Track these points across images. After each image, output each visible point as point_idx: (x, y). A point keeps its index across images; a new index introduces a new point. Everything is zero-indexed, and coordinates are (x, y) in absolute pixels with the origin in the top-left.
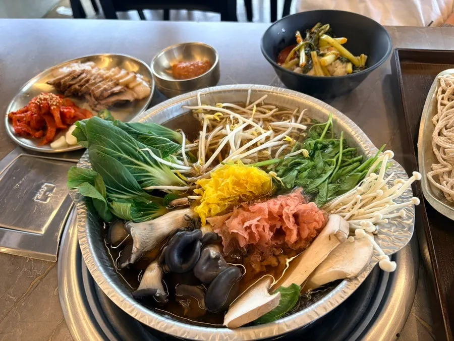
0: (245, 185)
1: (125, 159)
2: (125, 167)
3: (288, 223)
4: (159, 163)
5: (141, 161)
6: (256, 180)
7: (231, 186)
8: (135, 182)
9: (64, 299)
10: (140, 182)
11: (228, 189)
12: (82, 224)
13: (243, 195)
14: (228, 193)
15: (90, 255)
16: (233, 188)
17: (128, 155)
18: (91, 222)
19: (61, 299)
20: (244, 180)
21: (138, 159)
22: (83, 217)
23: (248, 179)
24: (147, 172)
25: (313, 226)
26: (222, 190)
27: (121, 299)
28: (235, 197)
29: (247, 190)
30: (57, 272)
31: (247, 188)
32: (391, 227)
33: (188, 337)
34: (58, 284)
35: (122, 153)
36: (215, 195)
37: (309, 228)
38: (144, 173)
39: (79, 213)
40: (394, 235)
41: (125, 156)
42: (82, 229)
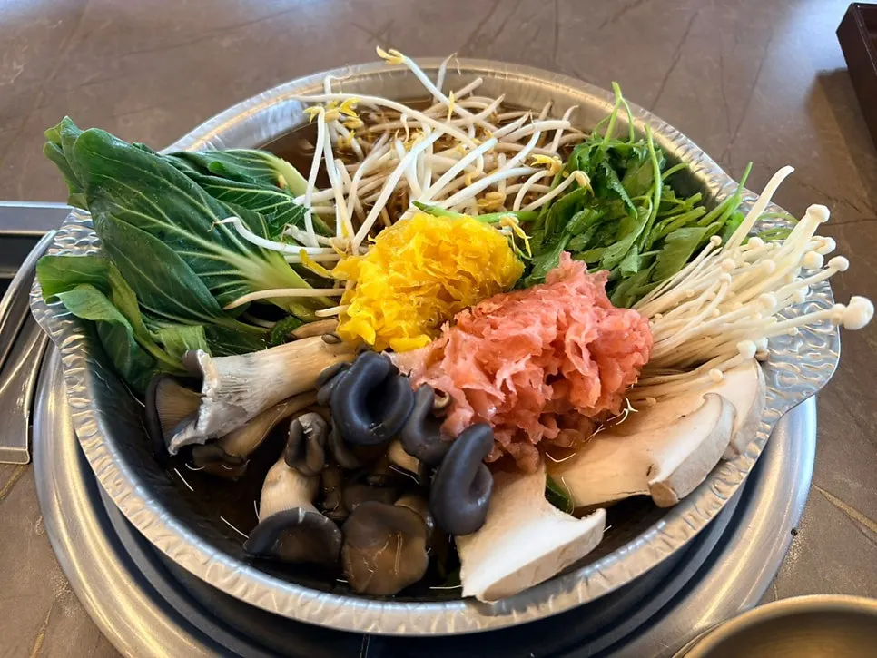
0: (453, 256)
1: (177, 235)
2: (181, 255)
3: (579, 363)
4: (262, 250)
5: (216, 241)
6: (477, 243)
7: (420, 260)
8: (203, 292)
9: (60, 541)
10: (215, 292)
11: (415, 267)
12: (80, 388)
13: (452, 282)
14: (415, 277)
15: (110, 461)
16: (426, 265)
17: (184, 227)
18: (101, 384)
19: (54, 543)
20: (449, 244)
21: (208, 237)
22: (81, 373)
23: (459, 242)
24: (232, 267)
25: (633, 362)
26: (400, 269)
27: (202, 560)
28: (431, 285)
29: (459, 268)
30: (35, 484)
31: (457, 264)
32: (793, 343)
33: (380, 631)
34: (41, 510)
35: (168, 223)
36: (384, 278)
37: (623, 370)
38: (225, 270)
39: (69, 365)
40: (803, 361)
41: (175, 228)
42: (82, 402)
